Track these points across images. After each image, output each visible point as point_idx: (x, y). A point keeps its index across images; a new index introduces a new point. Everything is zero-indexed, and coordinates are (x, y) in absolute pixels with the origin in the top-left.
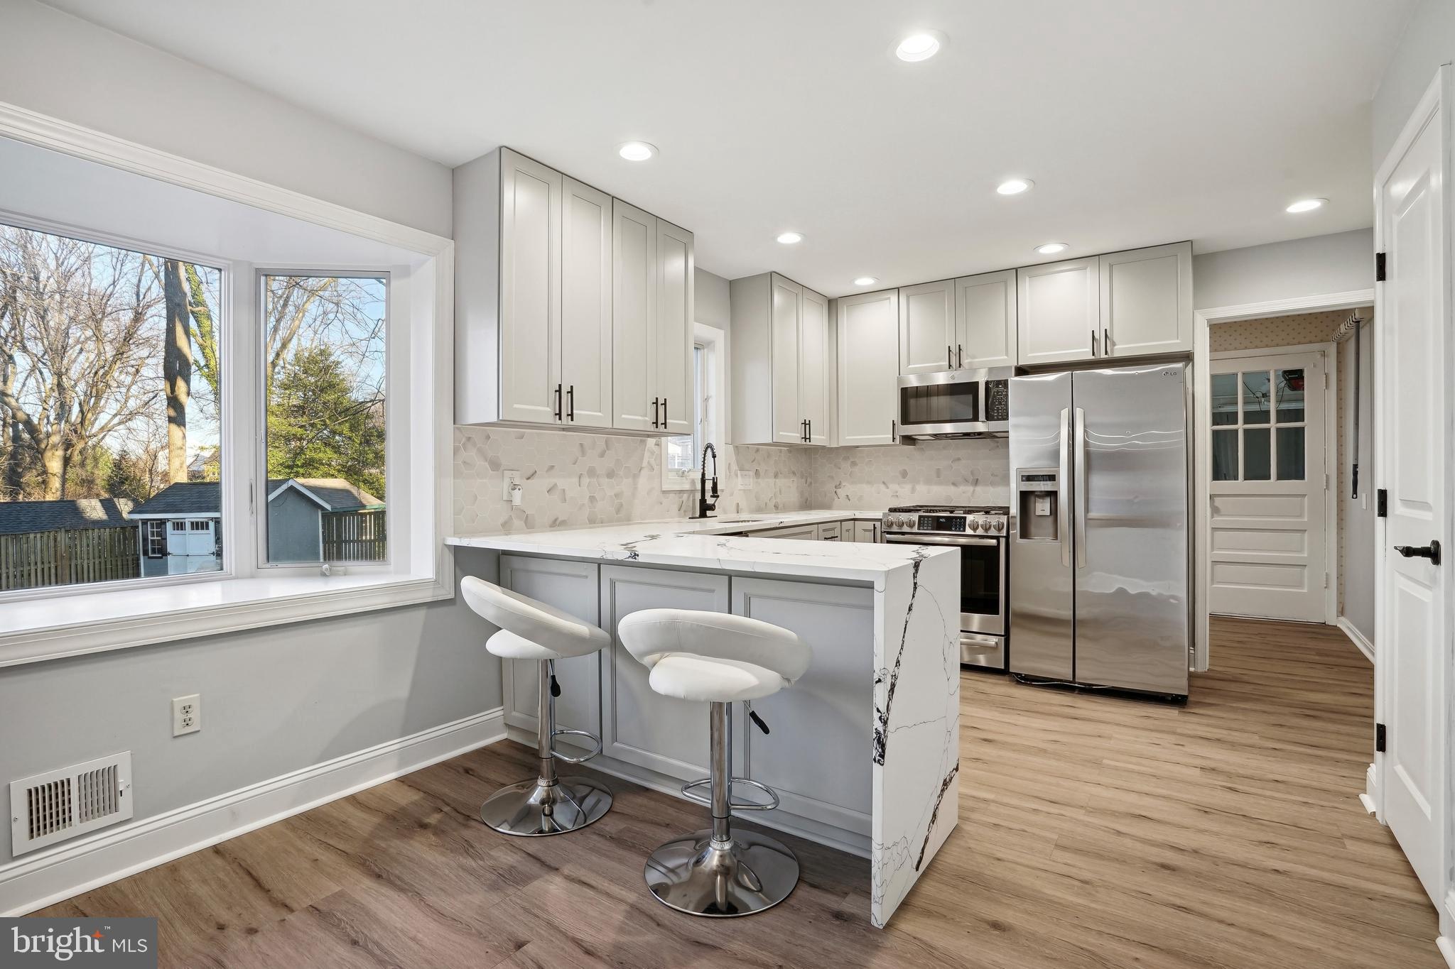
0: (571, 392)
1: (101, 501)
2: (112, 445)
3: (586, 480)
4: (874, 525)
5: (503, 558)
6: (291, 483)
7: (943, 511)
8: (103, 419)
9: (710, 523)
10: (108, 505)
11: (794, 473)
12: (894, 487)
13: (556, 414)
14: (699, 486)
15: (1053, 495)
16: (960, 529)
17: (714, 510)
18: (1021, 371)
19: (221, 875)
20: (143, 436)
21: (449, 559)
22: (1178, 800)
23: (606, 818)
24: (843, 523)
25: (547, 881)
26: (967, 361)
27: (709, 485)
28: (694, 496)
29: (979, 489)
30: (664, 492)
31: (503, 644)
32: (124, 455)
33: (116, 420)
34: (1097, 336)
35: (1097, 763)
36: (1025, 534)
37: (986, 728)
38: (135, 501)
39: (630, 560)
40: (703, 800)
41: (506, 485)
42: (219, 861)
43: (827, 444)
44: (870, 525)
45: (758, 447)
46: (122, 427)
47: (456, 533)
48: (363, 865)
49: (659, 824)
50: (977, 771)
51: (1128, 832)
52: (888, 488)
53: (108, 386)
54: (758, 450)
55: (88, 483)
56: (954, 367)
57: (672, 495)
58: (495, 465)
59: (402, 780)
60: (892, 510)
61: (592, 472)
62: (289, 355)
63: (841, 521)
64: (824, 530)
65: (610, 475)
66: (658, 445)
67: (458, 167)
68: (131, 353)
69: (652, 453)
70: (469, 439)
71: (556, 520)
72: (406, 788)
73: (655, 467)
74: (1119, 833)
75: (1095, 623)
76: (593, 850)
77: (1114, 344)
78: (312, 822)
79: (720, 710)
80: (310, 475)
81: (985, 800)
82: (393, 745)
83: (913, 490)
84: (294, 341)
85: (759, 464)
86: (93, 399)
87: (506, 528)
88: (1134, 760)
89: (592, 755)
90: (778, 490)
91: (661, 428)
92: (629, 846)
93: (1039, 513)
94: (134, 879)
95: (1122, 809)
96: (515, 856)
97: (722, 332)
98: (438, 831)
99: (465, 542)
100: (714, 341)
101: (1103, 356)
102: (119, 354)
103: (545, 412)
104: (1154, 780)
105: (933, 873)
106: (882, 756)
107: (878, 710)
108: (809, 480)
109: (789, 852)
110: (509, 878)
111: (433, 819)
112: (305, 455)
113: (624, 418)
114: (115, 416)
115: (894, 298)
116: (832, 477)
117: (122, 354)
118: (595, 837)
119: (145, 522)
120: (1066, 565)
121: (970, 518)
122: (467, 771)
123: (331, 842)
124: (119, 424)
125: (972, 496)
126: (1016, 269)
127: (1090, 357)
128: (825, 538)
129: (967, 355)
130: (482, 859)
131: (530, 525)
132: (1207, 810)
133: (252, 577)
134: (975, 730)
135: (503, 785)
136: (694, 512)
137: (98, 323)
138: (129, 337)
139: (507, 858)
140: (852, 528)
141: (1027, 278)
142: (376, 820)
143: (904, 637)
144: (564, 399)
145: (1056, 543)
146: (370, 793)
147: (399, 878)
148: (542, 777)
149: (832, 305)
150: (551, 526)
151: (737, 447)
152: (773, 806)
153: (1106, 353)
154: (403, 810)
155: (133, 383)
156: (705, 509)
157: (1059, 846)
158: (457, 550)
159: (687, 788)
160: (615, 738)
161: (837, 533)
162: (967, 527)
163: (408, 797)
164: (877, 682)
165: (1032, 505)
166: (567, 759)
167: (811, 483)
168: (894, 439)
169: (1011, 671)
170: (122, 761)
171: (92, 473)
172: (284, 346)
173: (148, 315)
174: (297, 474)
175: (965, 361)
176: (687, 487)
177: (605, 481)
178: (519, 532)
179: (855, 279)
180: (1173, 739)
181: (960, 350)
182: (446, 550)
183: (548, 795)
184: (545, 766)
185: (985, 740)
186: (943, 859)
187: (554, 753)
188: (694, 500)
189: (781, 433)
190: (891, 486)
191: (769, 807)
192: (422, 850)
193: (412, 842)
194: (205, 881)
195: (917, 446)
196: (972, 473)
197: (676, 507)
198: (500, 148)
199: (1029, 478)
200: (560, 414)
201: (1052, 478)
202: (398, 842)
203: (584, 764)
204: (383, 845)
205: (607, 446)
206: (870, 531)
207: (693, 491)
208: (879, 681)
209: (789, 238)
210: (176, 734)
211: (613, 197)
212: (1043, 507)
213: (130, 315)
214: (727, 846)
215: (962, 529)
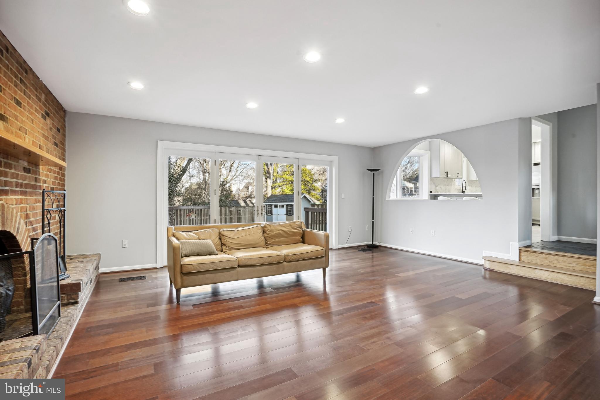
15: (539, 189)
119: (267, 205)
212: (537, 191)
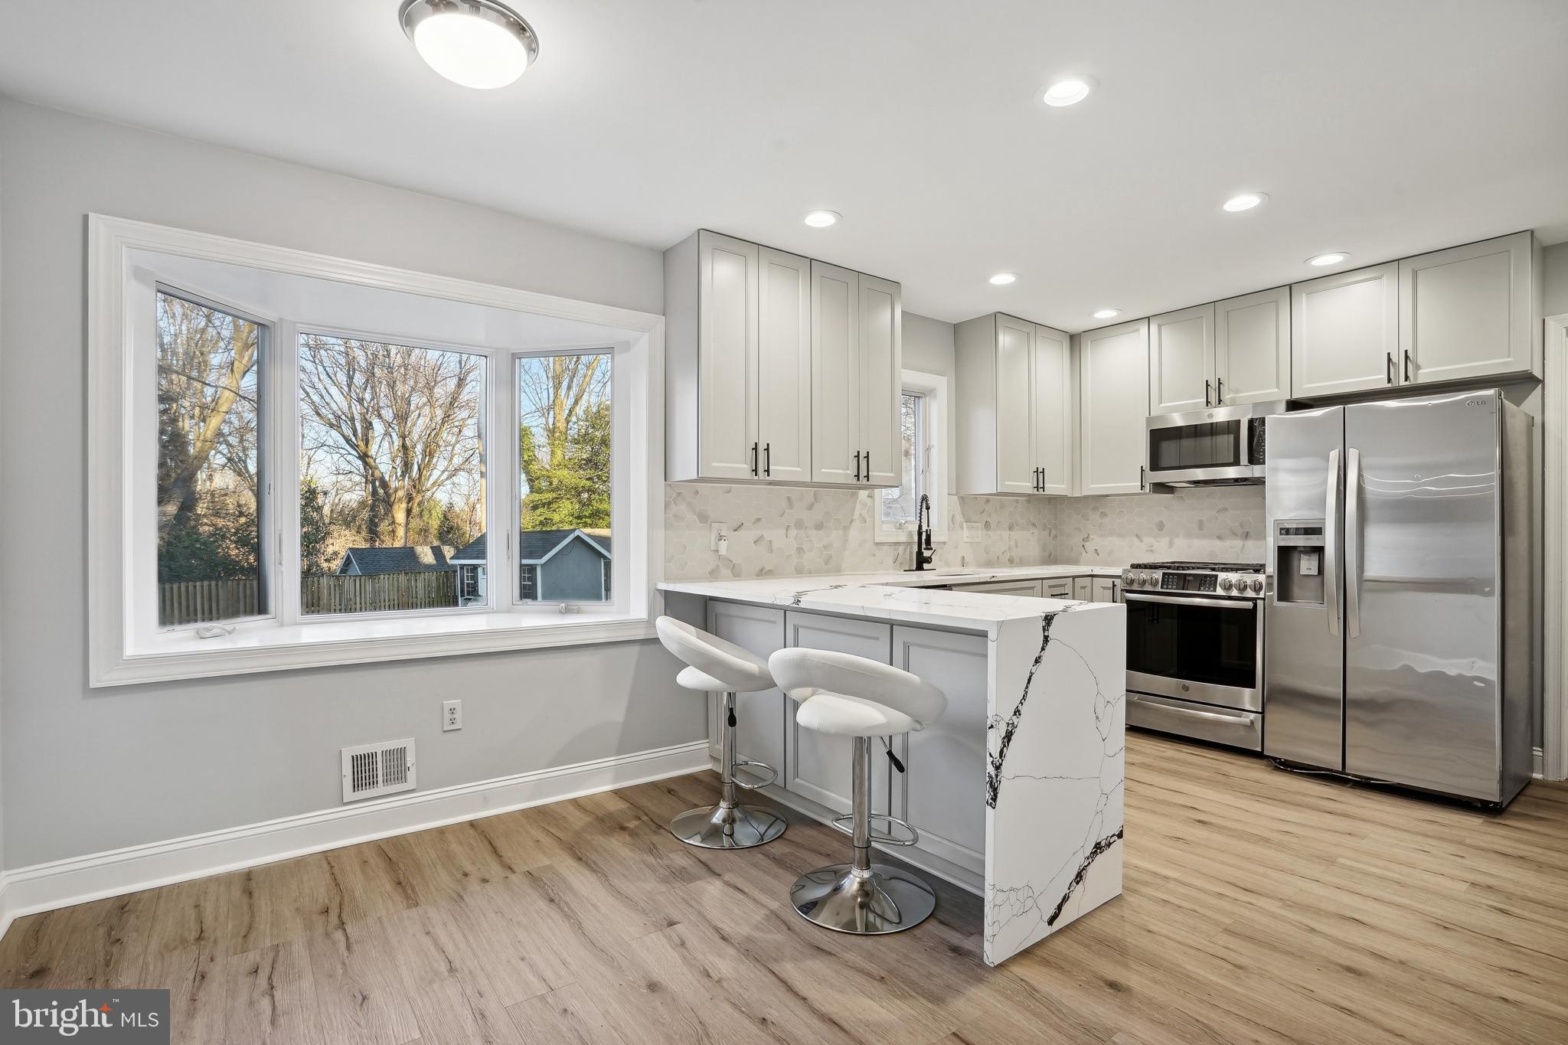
0: (767, 449)
1: (432, 548)
2: (442, 497)
3: (793, 532)
4: (1113, 582)
5: (710, 603)
6: (577, 533)
7: (1198, 568)
8: (436, 474)
9: (927, 577)
10: (437, 552)
11: (1034, 525)
12: (1148, 540)
13: (753, 471)
14: (916, 539)
15: (1319, 550)
16: (1209, 588)
17: (930, 563)
18: (1294, 405)
19: (472, 842)
20: (465, 490)
21: (661, 602)
22: (1414, 911)
23: (775, 843)
24: (1076, 579)
25: (709, 882)
26: (1229, 396)
27: (924, 537)
28: (912, 548)
29: (1250, 543)
30: (878, 544)
31: (690, 678)
32: (451, 506)
33: (445, 476)
34: (1394, 359)
35: (1329, 861)
36: (1284, 594)
37: (1206, 809)
38: (457, 548)
39: (794, 605)
40: (846, 828)
41: (714, 536)
42: (472, 832)
43: (1068, 493)
44: (1109, 582)
45: (988, 498)
46: (448, 482)
47: (667, 579)
48: (571, 849)
49: (821, 854)
50: (1172, 850)
51: (1322, 931)
52: (1142, 541)
53: (438, 446)
54: (988, 501)
55: (424, 531)
56: (1214, 404)
57: (886, 548)
58: (703, 518)
59: (616, 792)
60: (1135, 566)
61: (799, 525)
62: (580, 410)
63: (1074, 577)
64: (1050, 587)
65: (819, 527)
66: (871, 497)
67: (668, 250)
68: (455, 415)
69: (864, 505)
70: (679, 494)
71: (762, 570)
72: (618, 798)
73: (868, 519)
74: (1312, 930)
75: (1371, 705)
76: (755, 865)
77: (1418, 367)
78: (541, 815)
79: (862, 744)
80: (597, 526)
81: (1166, 878)
82: (610, 761)
83: (1171, 545)
84: (585, 397)
85: (990, 515)
86: (427, 457)
87: (714, 575)
88: (1381, 863)
89: (764, 784)
90: (1013, 543)
91: (864, 481)
92: (787, 867)
93: (1304, 571)
94: (417, 835)
95: (1333, 908)
96: (688, 860)
97: (944, 379)
98: (633, 834)
99: (671, 587)
100: (935, 389)
101: (1403, 383)
102: (447, 417)
103: (743, 469)
104: (1396, 887)
105: (1069, 931)
106: (994, 799)
107: (991, 755)
108: (1053, 532)
109: (929, 889)
110: (681, 875)
111: (632, 824)
112: (592, 506)
113: (824, 473)
114: (443, 472)
115: (1144, 329)
116: (1079, 529)
117: (449, 416)
118: (760, 856)
119: (462, 567)
120: (1334, 634)
121: (1222, 576)
122: (670, 791)
123: (551, 830)
124: (447, 479)
125: (1241, 551)
126: (1290, 286)
127: (1386, 385)
128: (1052, 595)
129: (1229, 390)
130: (661, 859)
131: (736, 574)
132: (1446, 925)
133: (509, 611)
134: (1195, 811)
135: (696, 806)
136: (911, 565)
137: (431, 389)
138: (454, 399)
139: (680, 860)
140: (1089, 585)
141: (1304, 295)
142: (588, 819)
143: (1027, 687)
144: (760, 457)
145: (1324, 608)
146: (590, 800)
147: (594, 862)
148: (724, 800)
149: (1074, 340)
150: (758, 575)
151: (962, 497)
152: (910, 843)
153: (1407, 378)
154: (610, 815)
155: (458, 442)
156: (921, 562)
157: (1227, 931)
158: (668, 595)
159: (837, 820)
160: (796, 775)
161: (1068, 589)
162: (1218, 585)
163: (616, 806)
164: (990, 728)
165: (1295, 563)
166: (743, 785)
167: (1056, 536)
168: (1142, 486)
169: (1265, 753)
170: (409, 743)
171: (428, 523)
172: (576, 402)
173: (467, 381)
174: (586, 525)
175: (1227, 396)
176: (903, 538)
177: (813, 532)
178: (726, 579)
179: (1093, 313)
180: (1453, 848)
181: (1220, 383)
182: (658, 596)
183: (729, 816)
184: (726, 790)
185: (1199, 821)
186: (1090, 923)
187: (734, 779)
188: (911, 553)
189: (1006, 483)
190: (1145, 540)
191: (907, 843)
192: (617, 845)
193: (611, 838)
194: (460, 843)
195: (1176, 494)
196: (1241, 525)
197: (891, 560)
198: (699, 230)
199: (1287, 531)
200: (756, 471)
201: (1317, 531)
202: (601, 838)
203: (757, 790)
204: (589, 837)
205: (815, 499)
206: (1108, 588)
207: (909, 544)
208: (992, 727)
209: (1003, 279)
210: (445, 729)
211: (811, 259)
212: (1307, 565)
213: (455, 381)
214: (866, 874)
215: (1212, 589)
